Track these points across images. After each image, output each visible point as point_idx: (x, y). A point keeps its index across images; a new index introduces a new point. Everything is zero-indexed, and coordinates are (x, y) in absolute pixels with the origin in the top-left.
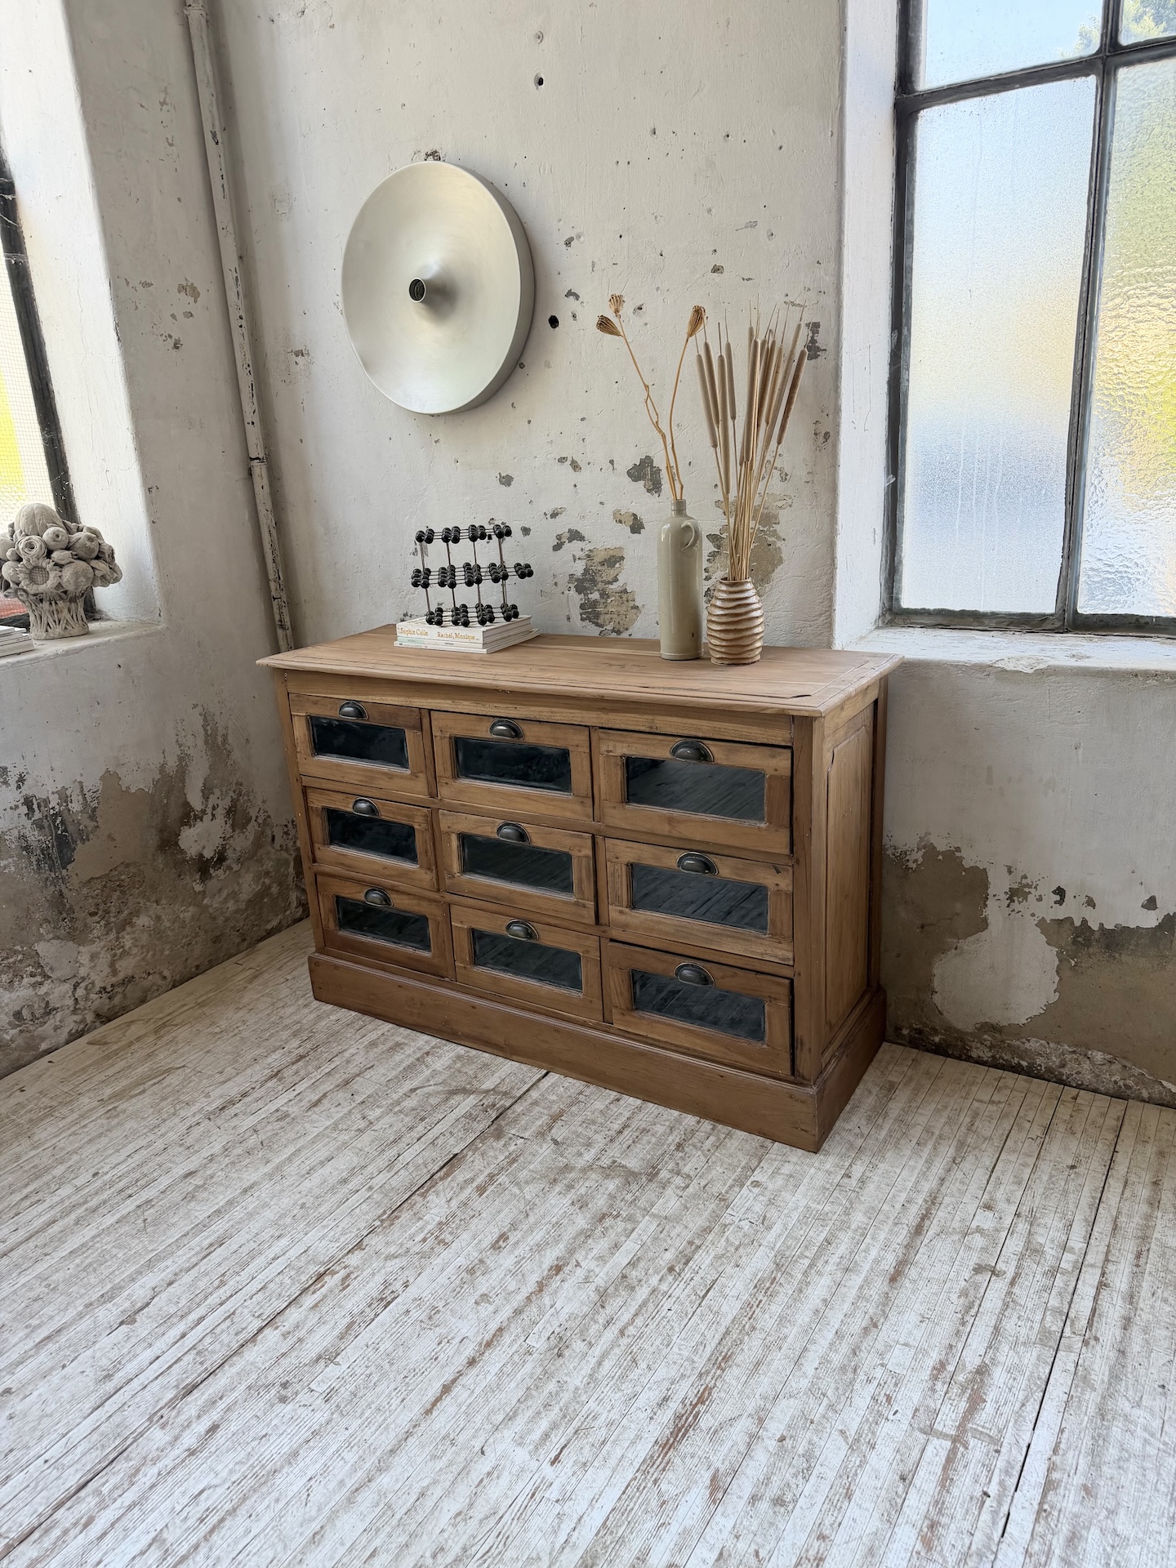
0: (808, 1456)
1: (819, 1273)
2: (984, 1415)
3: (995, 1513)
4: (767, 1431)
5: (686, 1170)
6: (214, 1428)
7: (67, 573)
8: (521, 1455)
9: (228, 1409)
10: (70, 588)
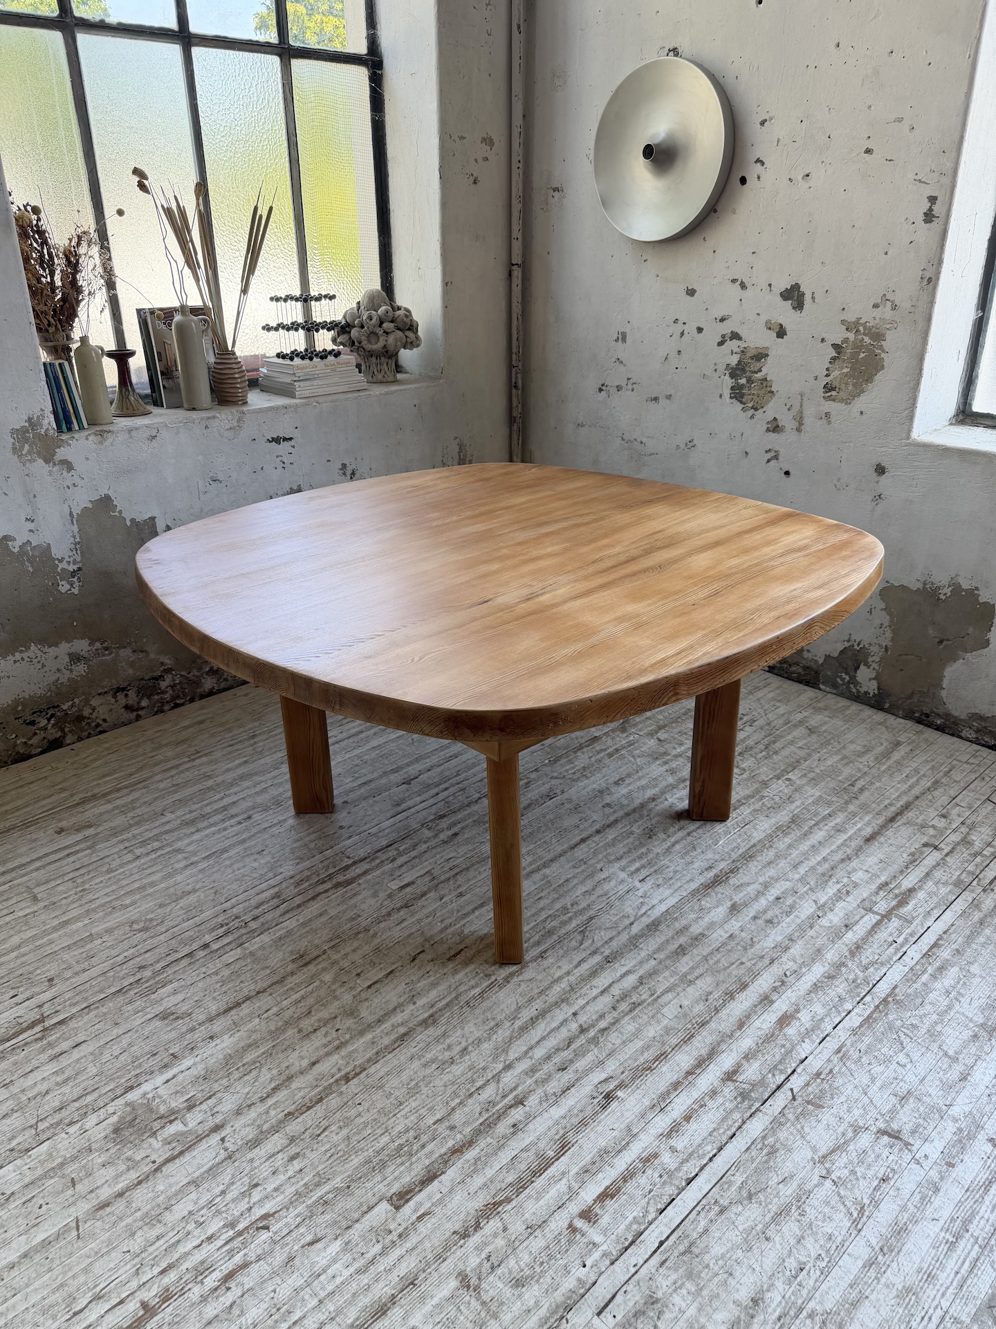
0: (792, 907)
1: (820, 829)
2: (905, 909)
3: (897, 950)
4: (769, 892)
5: (743, 766)
7: (391, 339)
8: (623, 875)
9: (463, 828)
10: (391, 348)
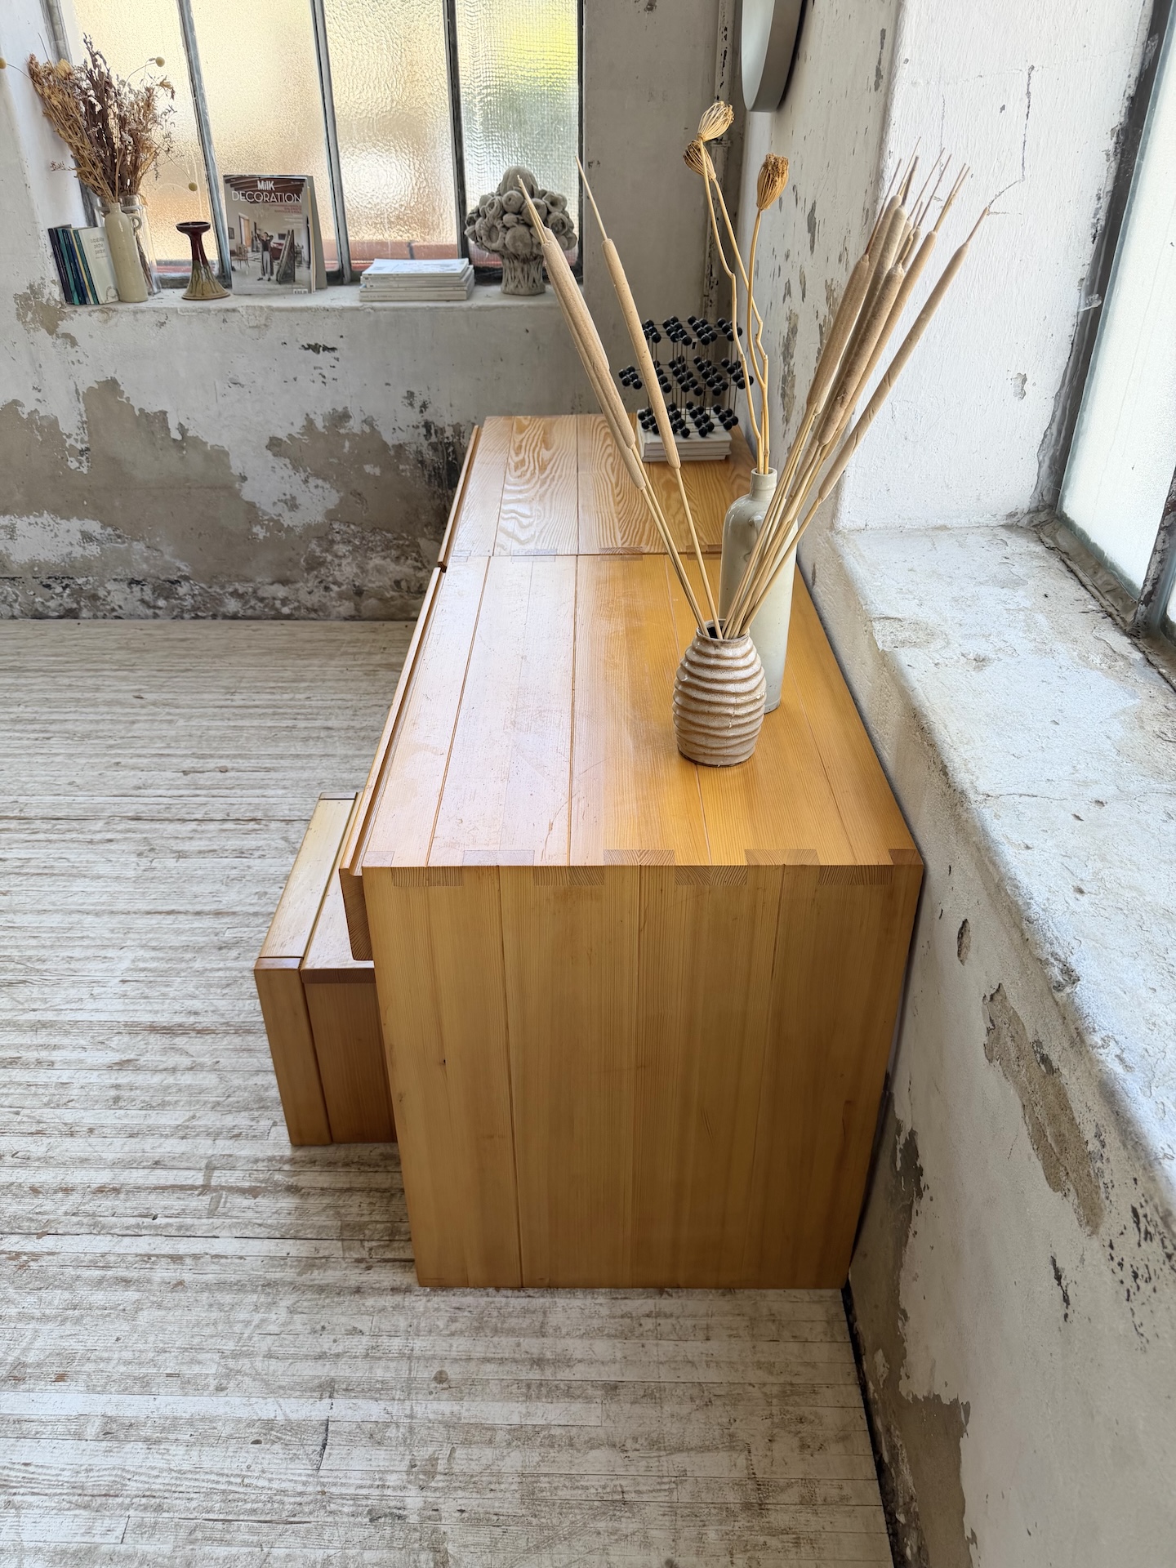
0: (163, 1105)
2: (239, 1200)
3: (138, 1226)
4: (182, 1075)
6: (110, 841)
7: (508, 236)
8: (126, 964)
